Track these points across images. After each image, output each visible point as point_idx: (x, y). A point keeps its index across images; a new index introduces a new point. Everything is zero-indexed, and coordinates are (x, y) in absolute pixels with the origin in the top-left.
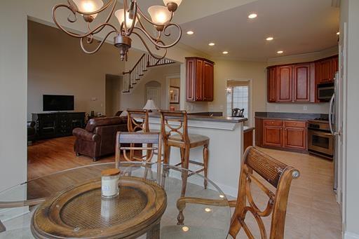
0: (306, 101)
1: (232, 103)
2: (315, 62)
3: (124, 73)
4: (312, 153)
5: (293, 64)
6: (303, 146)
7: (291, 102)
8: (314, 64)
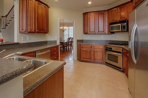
0: (103, 33)
1: (69, 35)
2: (108, 10)
3: (3, 17)
4: (108, 64)
5: (97, 11)
6: (102, 60)
7: (95, 34)
8: (107, 12)
